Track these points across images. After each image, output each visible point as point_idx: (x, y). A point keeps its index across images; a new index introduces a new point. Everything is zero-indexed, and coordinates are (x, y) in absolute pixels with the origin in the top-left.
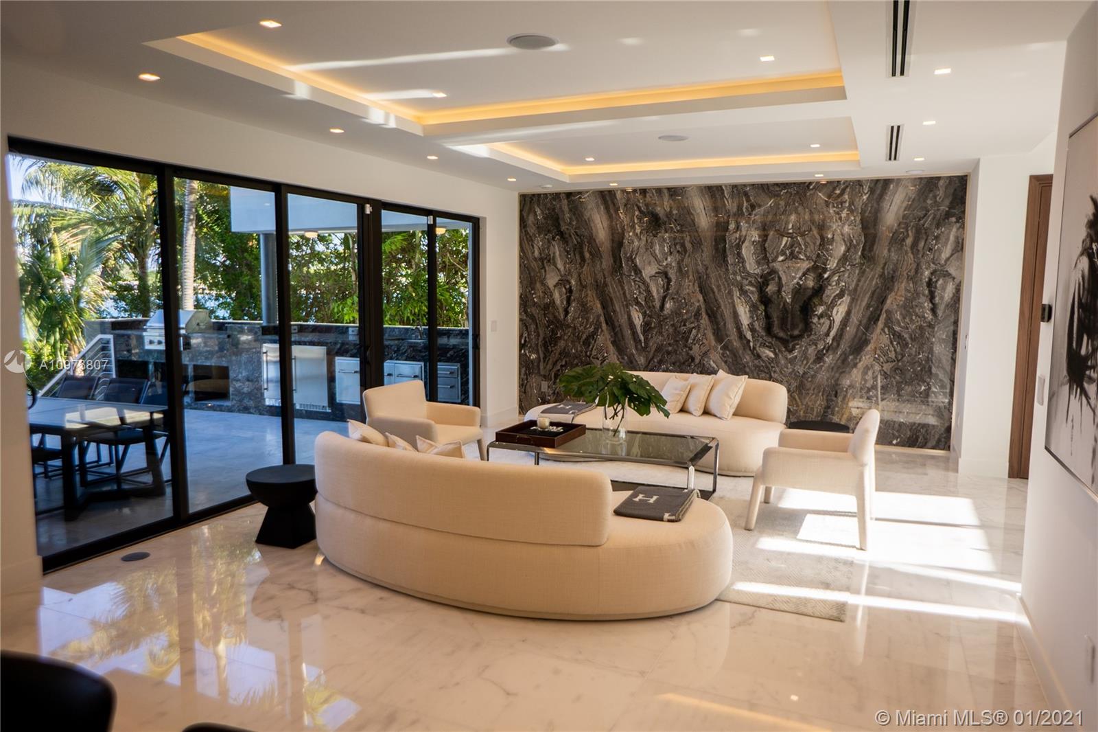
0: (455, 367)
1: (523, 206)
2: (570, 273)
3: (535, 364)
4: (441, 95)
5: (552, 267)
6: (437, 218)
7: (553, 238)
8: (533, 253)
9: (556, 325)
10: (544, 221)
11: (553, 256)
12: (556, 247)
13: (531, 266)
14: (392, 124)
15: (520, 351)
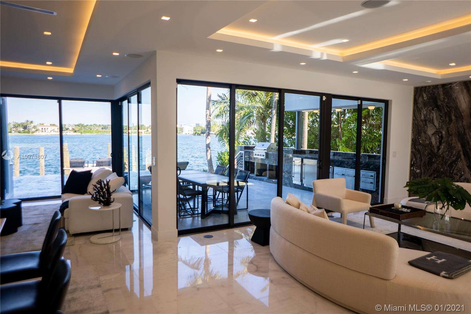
0: (373, 173)
1: (416, 93)
2: (442, 128)
3: (419, 175)
4: (345, 41)
5: (431, 124)
6: (363, 101)
7: (433, 109)
8: (421, 117)
9: (433, 155)
10: (427, 100)
11: (432, 119)
12: (434, 114)
13: (419, 124)
14: (325, 58)
15: (411, 167)
